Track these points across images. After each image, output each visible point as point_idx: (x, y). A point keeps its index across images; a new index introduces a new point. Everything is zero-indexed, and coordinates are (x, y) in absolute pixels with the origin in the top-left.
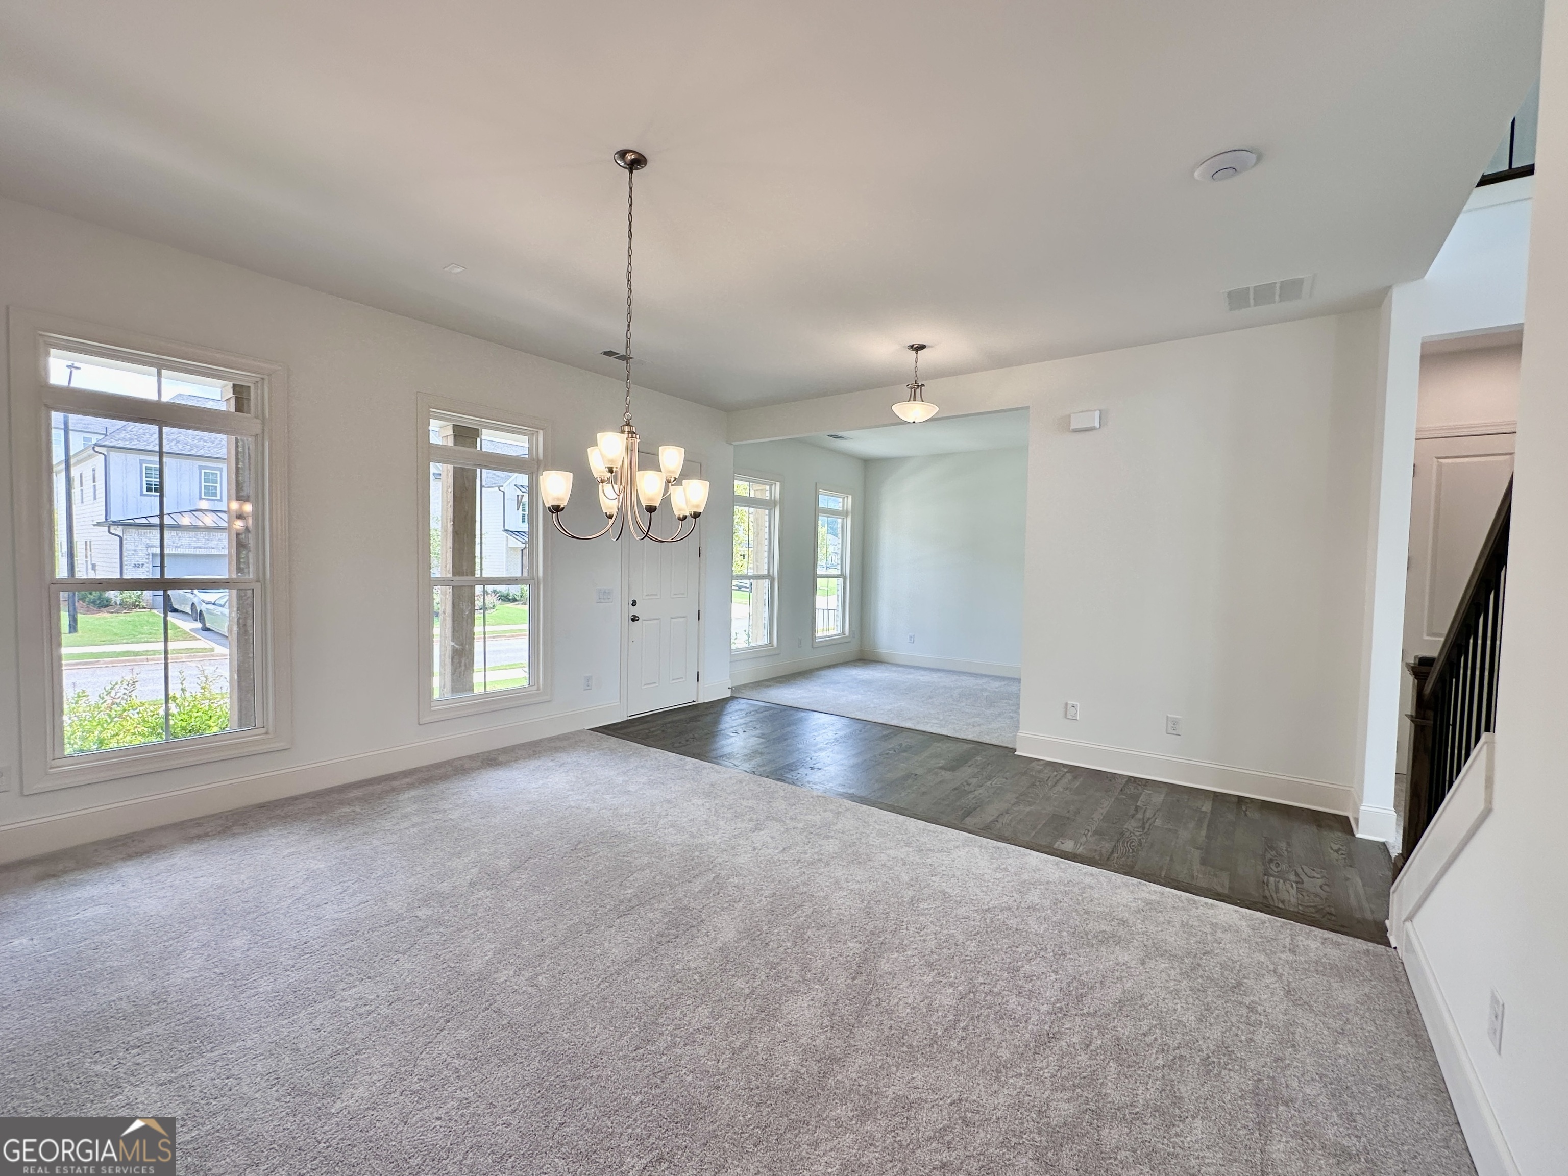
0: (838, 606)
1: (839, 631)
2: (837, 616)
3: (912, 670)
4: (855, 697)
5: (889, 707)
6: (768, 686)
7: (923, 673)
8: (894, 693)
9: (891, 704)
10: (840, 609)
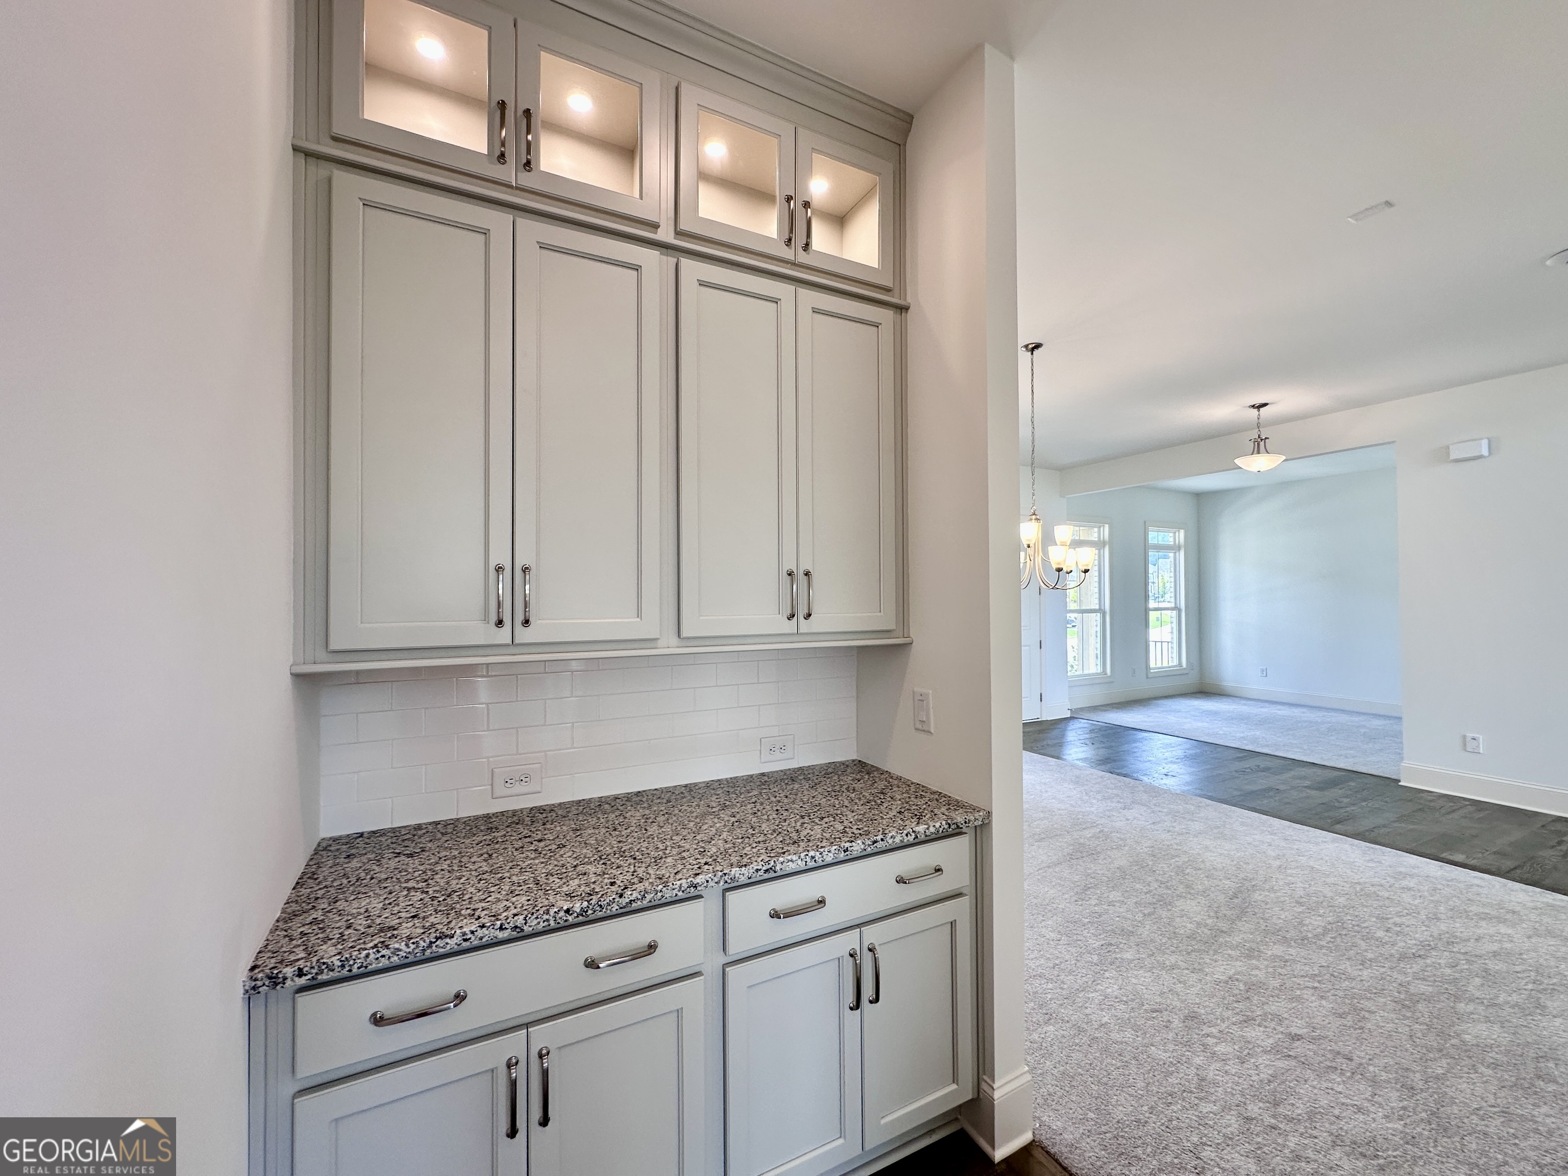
0: (1172, 638)
1: (1176, 662)
2: (1172, 648)
3: (1267, 705)
4: (1200, 724)
5: (1242, 735)
6: (1105, 711)
7: (1280, 707)
8: (1246, 724)
9: (1243, 732)
10: (1175, 641)
